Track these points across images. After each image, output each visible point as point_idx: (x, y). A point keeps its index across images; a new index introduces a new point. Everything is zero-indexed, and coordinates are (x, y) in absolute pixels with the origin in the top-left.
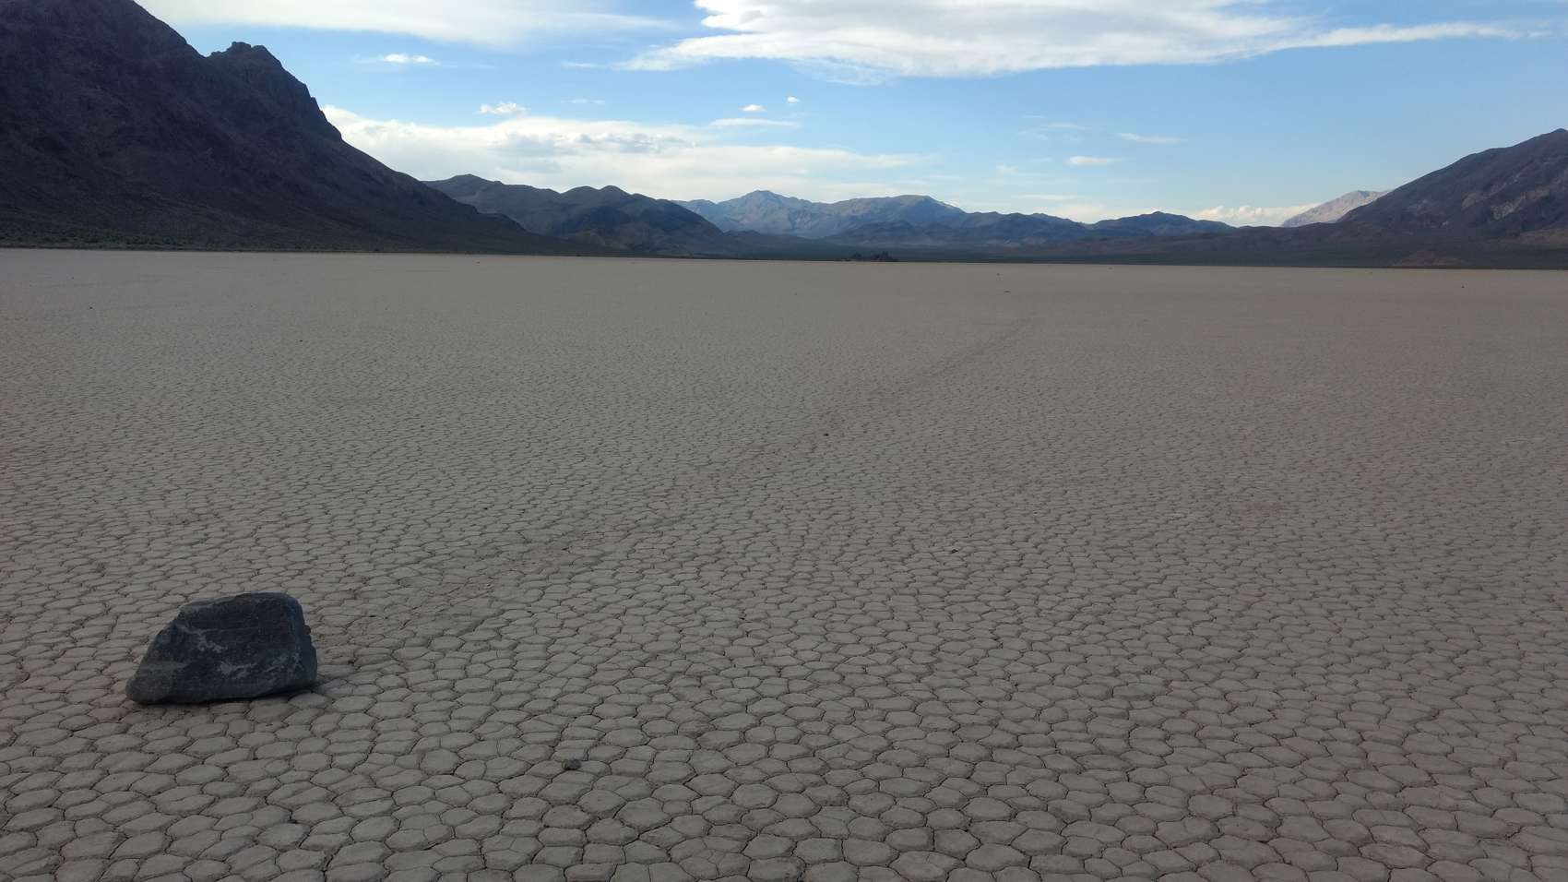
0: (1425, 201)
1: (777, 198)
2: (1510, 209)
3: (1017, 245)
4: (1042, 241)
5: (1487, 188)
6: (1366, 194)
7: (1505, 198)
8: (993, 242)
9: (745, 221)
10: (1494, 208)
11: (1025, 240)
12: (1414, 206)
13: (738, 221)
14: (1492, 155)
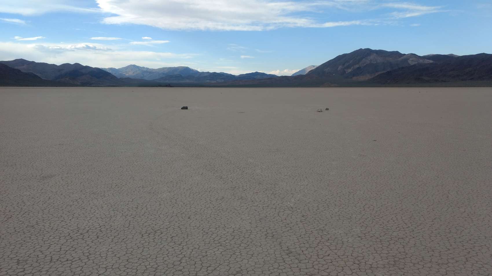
0: (328, 68)
1: (138, 67)
2: (350, 70)
3: (215, 82)
4: (223, 81)
5: (344, 65)
6: (314, 66)
7: (348, 67)
8: (208, 81)
9: (127, 75)
10: (346, 70)
11: (218, 80)
12: (325, 70)
13: (125, 75)
14: (344, 56)
